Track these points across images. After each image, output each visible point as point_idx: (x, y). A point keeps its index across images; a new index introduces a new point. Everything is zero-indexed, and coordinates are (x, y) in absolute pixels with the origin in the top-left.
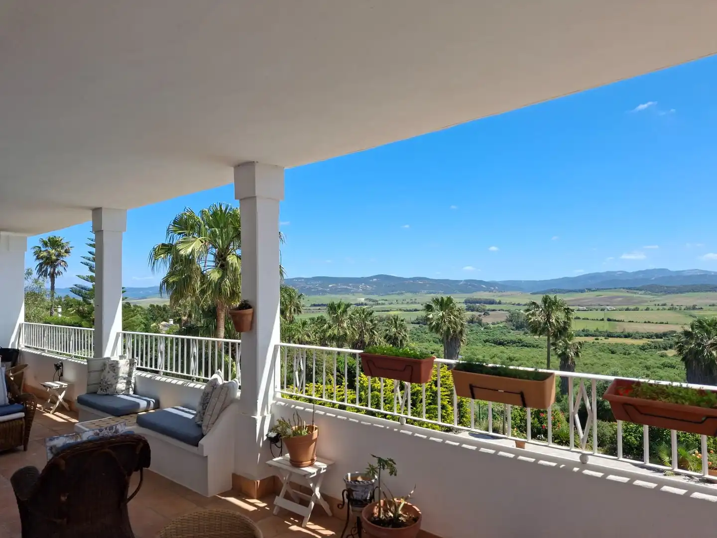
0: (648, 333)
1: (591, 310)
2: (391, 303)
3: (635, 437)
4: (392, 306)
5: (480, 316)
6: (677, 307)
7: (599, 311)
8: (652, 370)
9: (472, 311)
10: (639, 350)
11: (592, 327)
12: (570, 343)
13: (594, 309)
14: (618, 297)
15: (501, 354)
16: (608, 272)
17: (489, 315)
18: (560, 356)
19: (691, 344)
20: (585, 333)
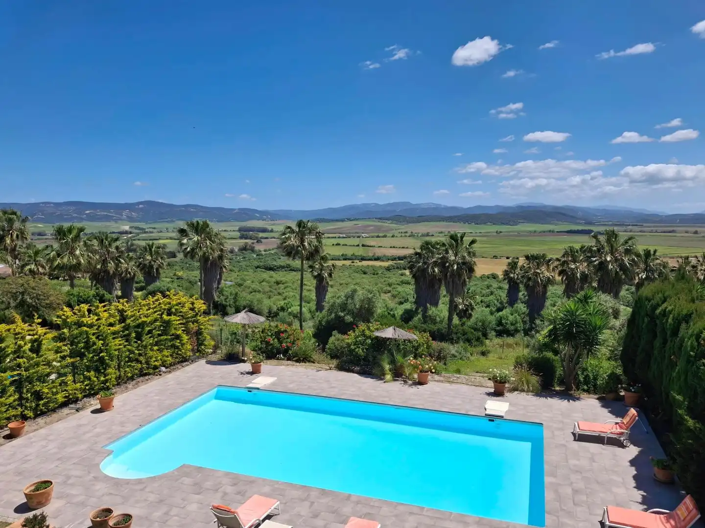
0: (393, 256)
1: (349, 237)
2: (161, 232)
3: (363, 350)
4: (160, 234)
5: (253, 243)
6: (416, 235)
7: (356, 239)
8: (393, 286)
9: (246, 238)
10: (385, 270)
11: (349, 252)
12: (325, 265)
13: (352, 236)
14: (371, 226)
15: (270, 279)
16: (364, 204)
17: (261, 242)
18: (315, 277)
19: (419, 263)
20: (344, 257)
